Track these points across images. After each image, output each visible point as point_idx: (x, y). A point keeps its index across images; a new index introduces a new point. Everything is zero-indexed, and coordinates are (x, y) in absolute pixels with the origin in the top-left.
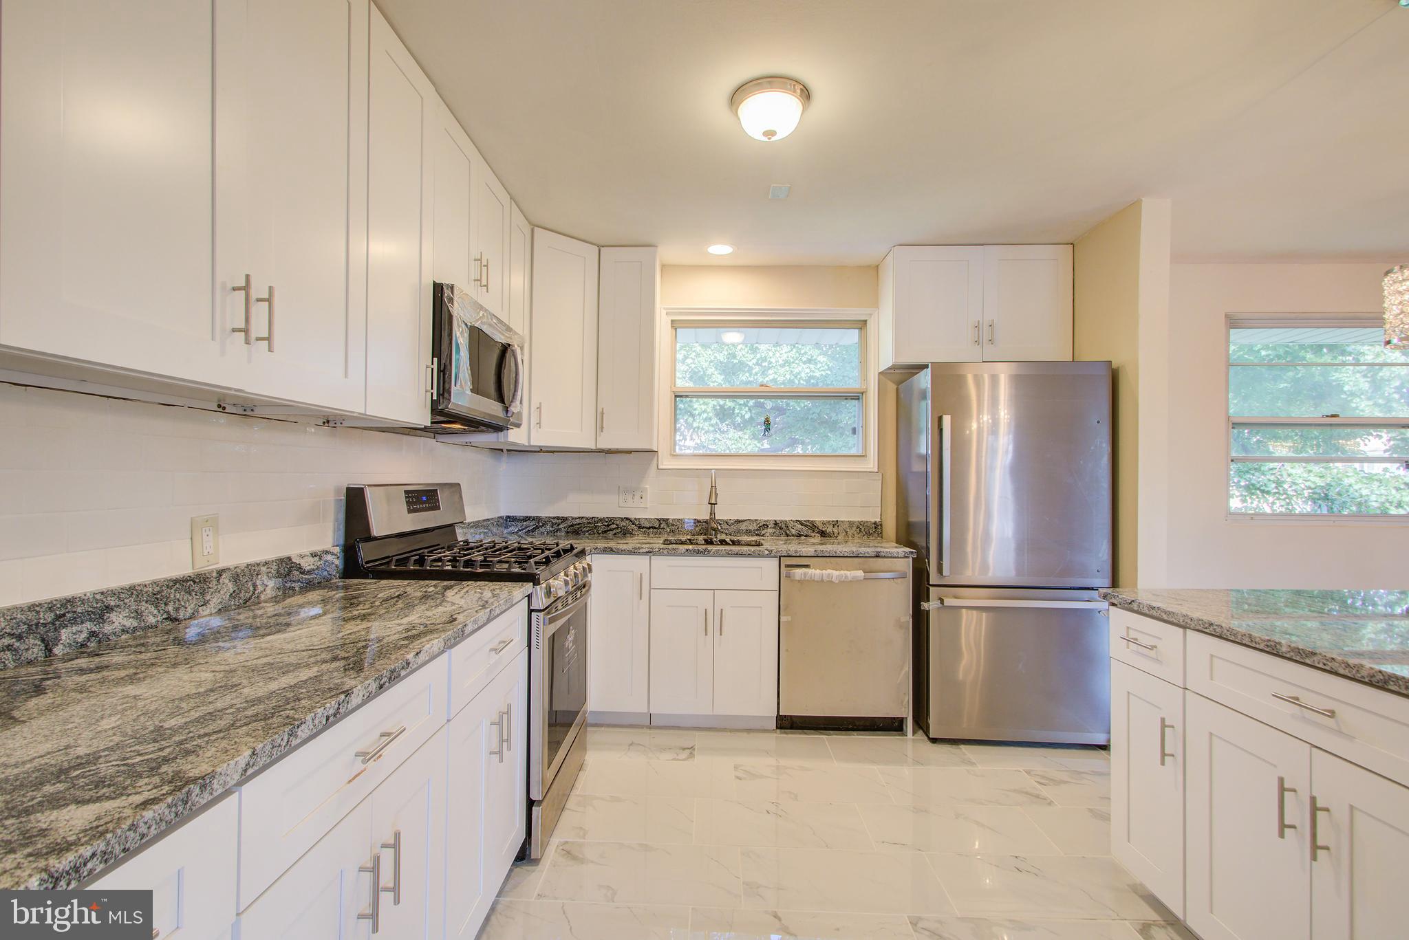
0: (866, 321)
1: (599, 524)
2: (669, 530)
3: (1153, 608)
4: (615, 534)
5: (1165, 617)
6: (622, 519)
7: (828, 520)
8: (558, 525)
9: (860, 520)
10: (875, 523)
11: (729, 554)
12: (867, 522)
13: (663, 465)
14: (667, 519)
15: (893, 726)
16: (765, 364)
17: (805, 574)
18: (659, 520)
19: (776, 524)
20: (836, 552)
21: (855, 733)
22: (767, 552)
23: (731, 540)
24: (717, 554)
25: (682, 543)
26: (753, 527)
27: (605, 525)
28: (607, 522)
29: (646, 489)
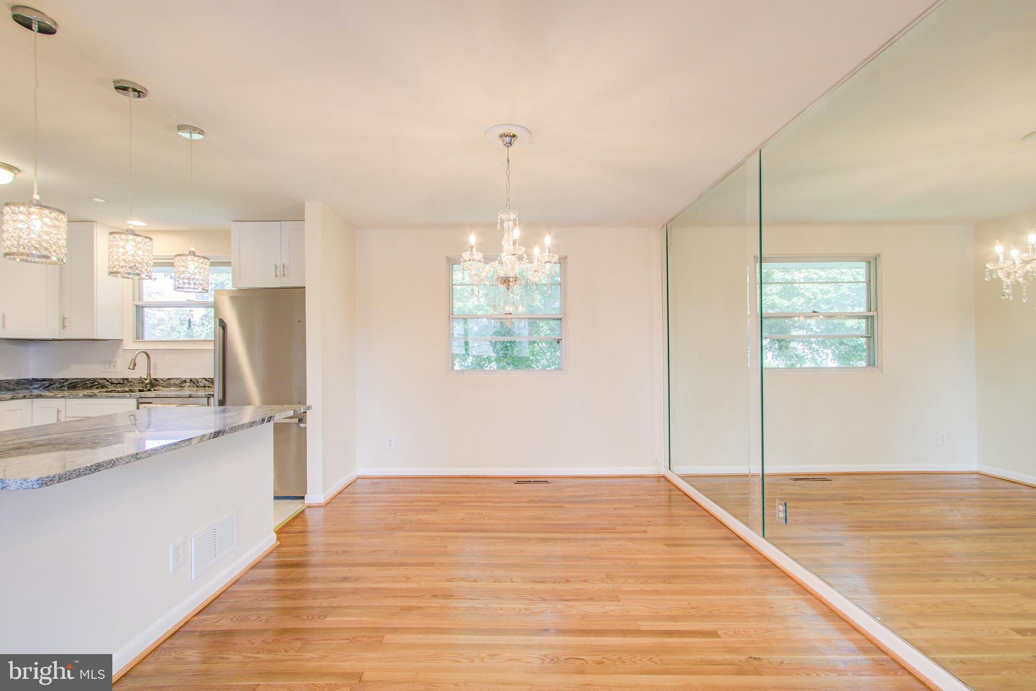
2: (129, 385)
4: (97, 387)
13: (126, 347)
14: (128, 379)
18: (123, 379)
19: (191, 380)
22: (130, 396)
26: (178, 382)
28: (92, 381)
29: (117, 362)
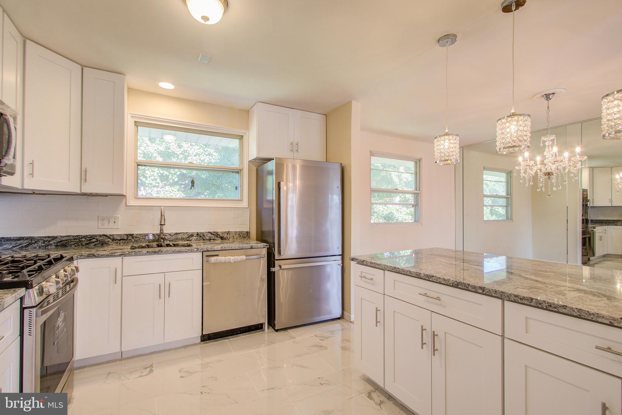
0: (242, 136)
1: (83, 240)
2: (133, 240)
3: (372, 263)
4: (95, 245)
5: (377, 266)
6: (100, 236)
7: (225, 231)
8: (49, 242)
9: (240, 231)
10: (247, 232)
11: (174, 252)
12: (243, 231)
13: (129, 203)
14: (133, 234)
15: (259, 327)
16: (186, 154)
17: (217, 260)
18: (127, 235)
19: (198, 234)
20: (232, 247)
21: (241, 335)
22: (196, 250)
23: (173, 244)
24: (167, 252)
25: (143, 247)
26: (185, 236)
27: (88, 240)
28: (89, 238)
29: (118, 218)
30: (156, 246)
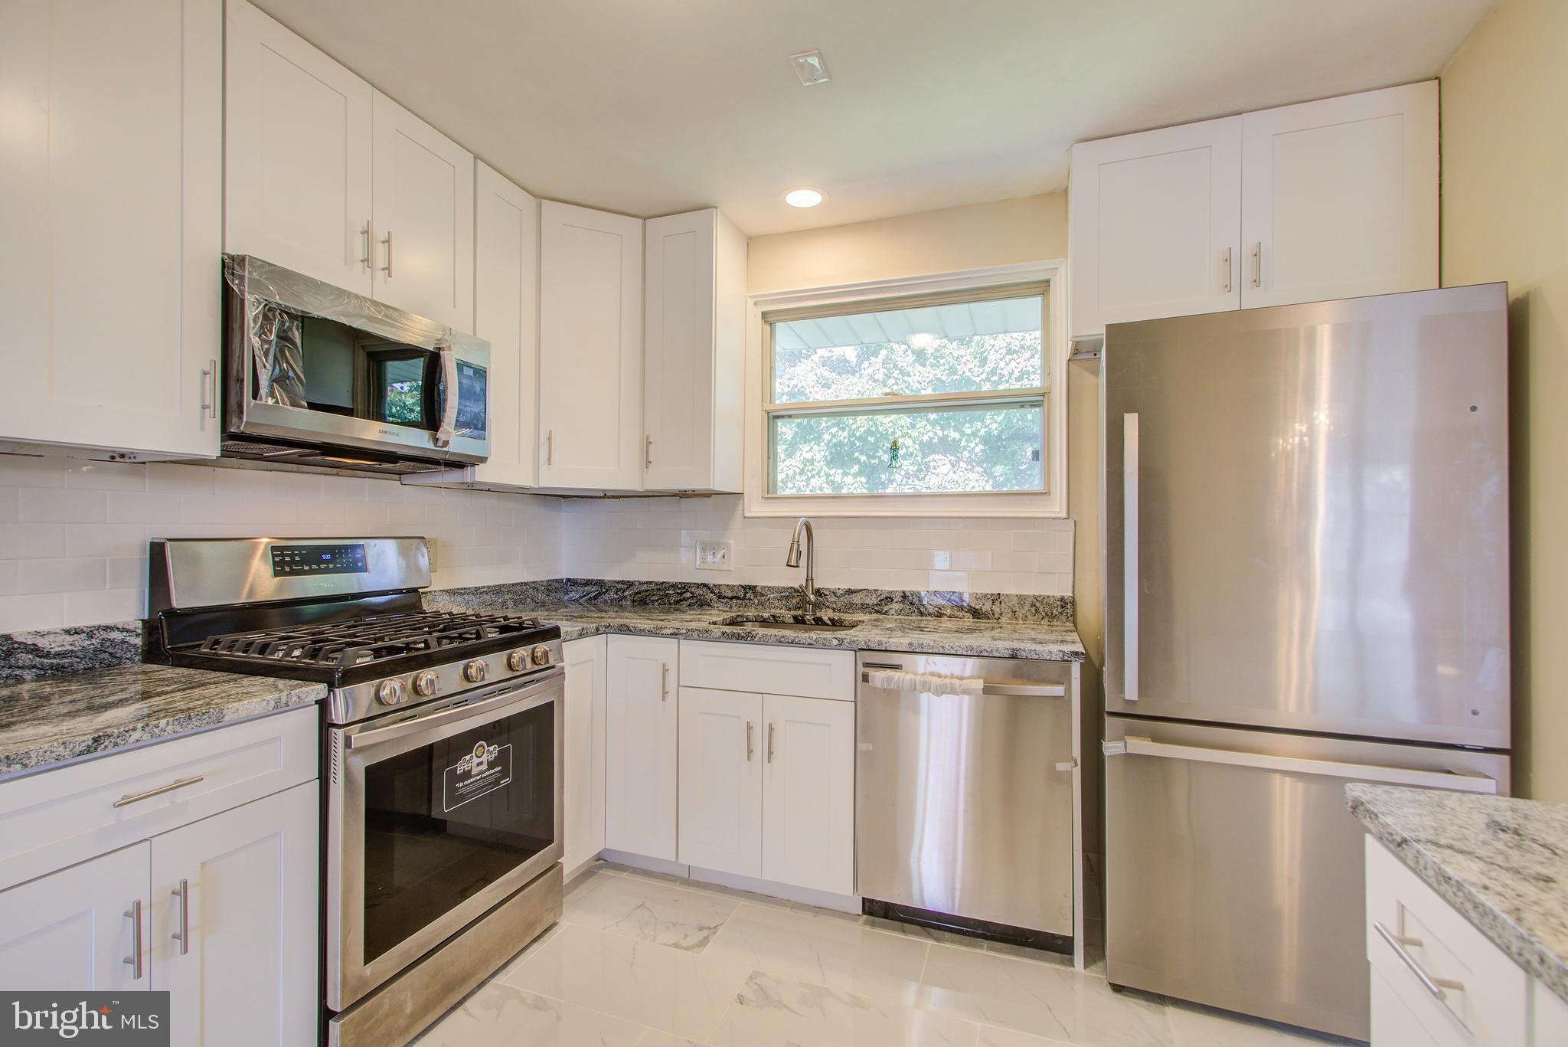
1: (671, 592)
2: (756, 602)
4: (689, 605)
6: (698, 586)
7: (985, 592)
8: (623, 592)
9: (1037, 594)
10: (1062, 599)
11: (780, 642)
12: (1048, 597)
13: (750, 512)
14: (755, 587)
18: (744, 587)
19: (904, 596)
20: (943, 647)
22: (835, 642)
23: (829, 619)
24: (764, 641)
26: (872, 600)
27: (678, 593)
28: (680, 588)
29: (729, 545)
30: (792, 620)
